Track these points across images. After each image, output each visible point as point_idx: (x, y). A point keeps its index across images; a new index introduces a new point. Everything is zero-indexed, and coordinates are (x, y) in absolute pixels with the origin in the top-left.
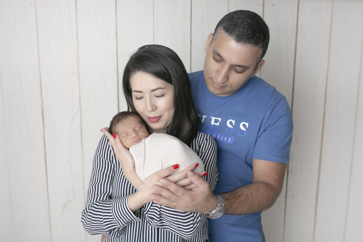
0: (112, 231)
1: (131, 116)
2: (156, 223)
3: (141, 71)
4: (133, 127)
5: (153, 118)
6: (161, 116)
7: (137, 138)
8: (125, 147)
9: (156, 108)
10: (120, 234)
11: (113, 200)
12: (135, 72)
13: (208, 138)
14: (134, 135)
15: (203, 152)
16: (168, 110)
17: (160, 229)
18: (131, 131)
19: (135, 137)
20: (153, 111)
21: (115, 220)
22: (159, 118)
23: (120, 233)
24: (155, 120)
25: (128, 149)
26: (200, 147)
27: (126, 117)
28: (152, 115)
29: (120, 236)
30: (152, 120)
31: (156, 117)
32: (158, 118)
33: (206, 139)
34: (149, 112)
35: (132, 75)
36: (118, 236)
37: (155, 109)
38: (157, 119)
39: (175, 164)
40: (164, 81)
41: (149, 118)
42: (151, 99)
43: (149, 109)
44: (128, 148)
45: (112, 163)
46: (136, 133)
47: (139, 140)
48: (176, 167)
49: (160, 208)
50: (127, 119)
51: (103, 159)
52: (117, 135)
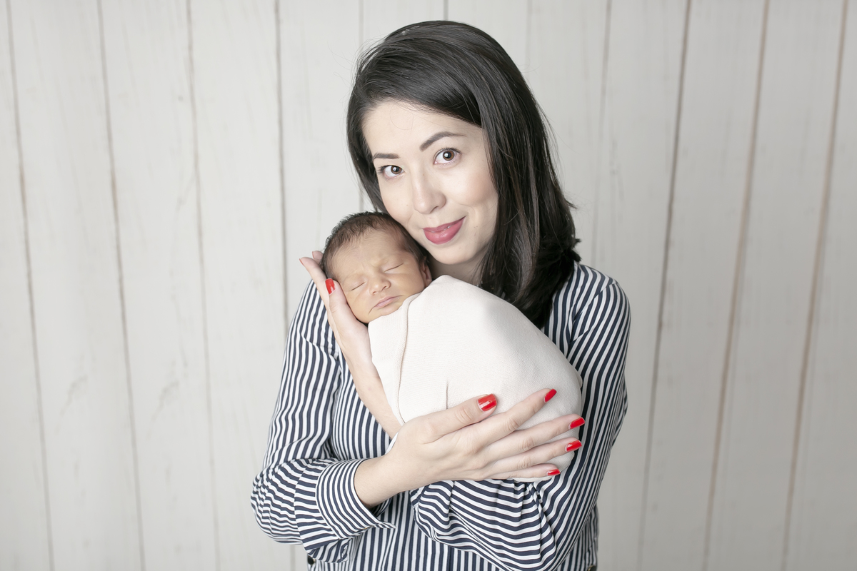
0: (319, 549)
1: (374, 230)
2: (439, 535)
3: (389, 98)
4: (375, 262)
5: (439, 229)
6: (463, 218)
7: (384, 295)
8: (357, 319)
9: (444, 201)
10: (343, 555)
11: (324, 466)
12: (374, 105)
13: (604, 289)
14: (377, 286)
15: (586, 329)
16: (482, 201)
17: (456, 550)
18: (371, 272)
19: (380, 292)
20: (434, 209)
21: (324, 521)
22: (456, 226)
23: (341, 553)
24: (445, 234)
25: (366, 325)
26: (576, 318)
27: (362, 231)
28: (435, 221)
29: (344, 558)
30: (437, 236)
31: (446, 226)
32: (454, 228)
33: (599, 293)
34: (423, 213)
35: (366, 115)
36: (339, 558)
37: (438, 202)
38: (451, 230)
39: (489, 394)
40: (458, 118)
41: (427, 230)
42: (424, 177)
43: (423, 205)
44: (365, 320)
45: (333, 354)
46: (383, 281)
47: (392, 302)
48: (491, 402)
49: (448, 498)
50: (362, 238)
51: (307, 343)
52: (336, 284)
